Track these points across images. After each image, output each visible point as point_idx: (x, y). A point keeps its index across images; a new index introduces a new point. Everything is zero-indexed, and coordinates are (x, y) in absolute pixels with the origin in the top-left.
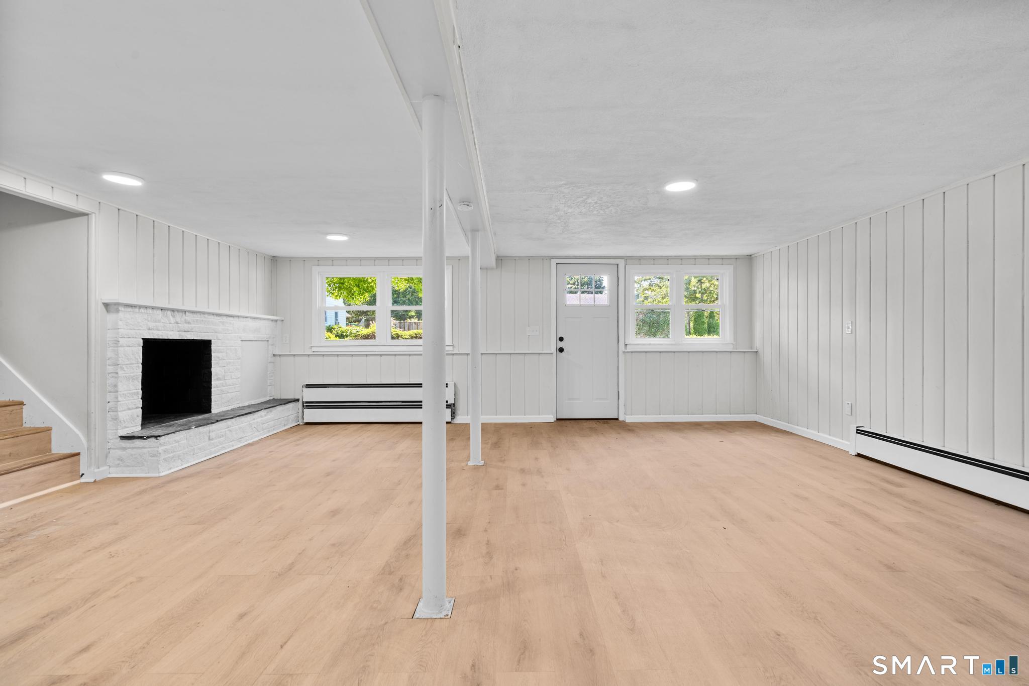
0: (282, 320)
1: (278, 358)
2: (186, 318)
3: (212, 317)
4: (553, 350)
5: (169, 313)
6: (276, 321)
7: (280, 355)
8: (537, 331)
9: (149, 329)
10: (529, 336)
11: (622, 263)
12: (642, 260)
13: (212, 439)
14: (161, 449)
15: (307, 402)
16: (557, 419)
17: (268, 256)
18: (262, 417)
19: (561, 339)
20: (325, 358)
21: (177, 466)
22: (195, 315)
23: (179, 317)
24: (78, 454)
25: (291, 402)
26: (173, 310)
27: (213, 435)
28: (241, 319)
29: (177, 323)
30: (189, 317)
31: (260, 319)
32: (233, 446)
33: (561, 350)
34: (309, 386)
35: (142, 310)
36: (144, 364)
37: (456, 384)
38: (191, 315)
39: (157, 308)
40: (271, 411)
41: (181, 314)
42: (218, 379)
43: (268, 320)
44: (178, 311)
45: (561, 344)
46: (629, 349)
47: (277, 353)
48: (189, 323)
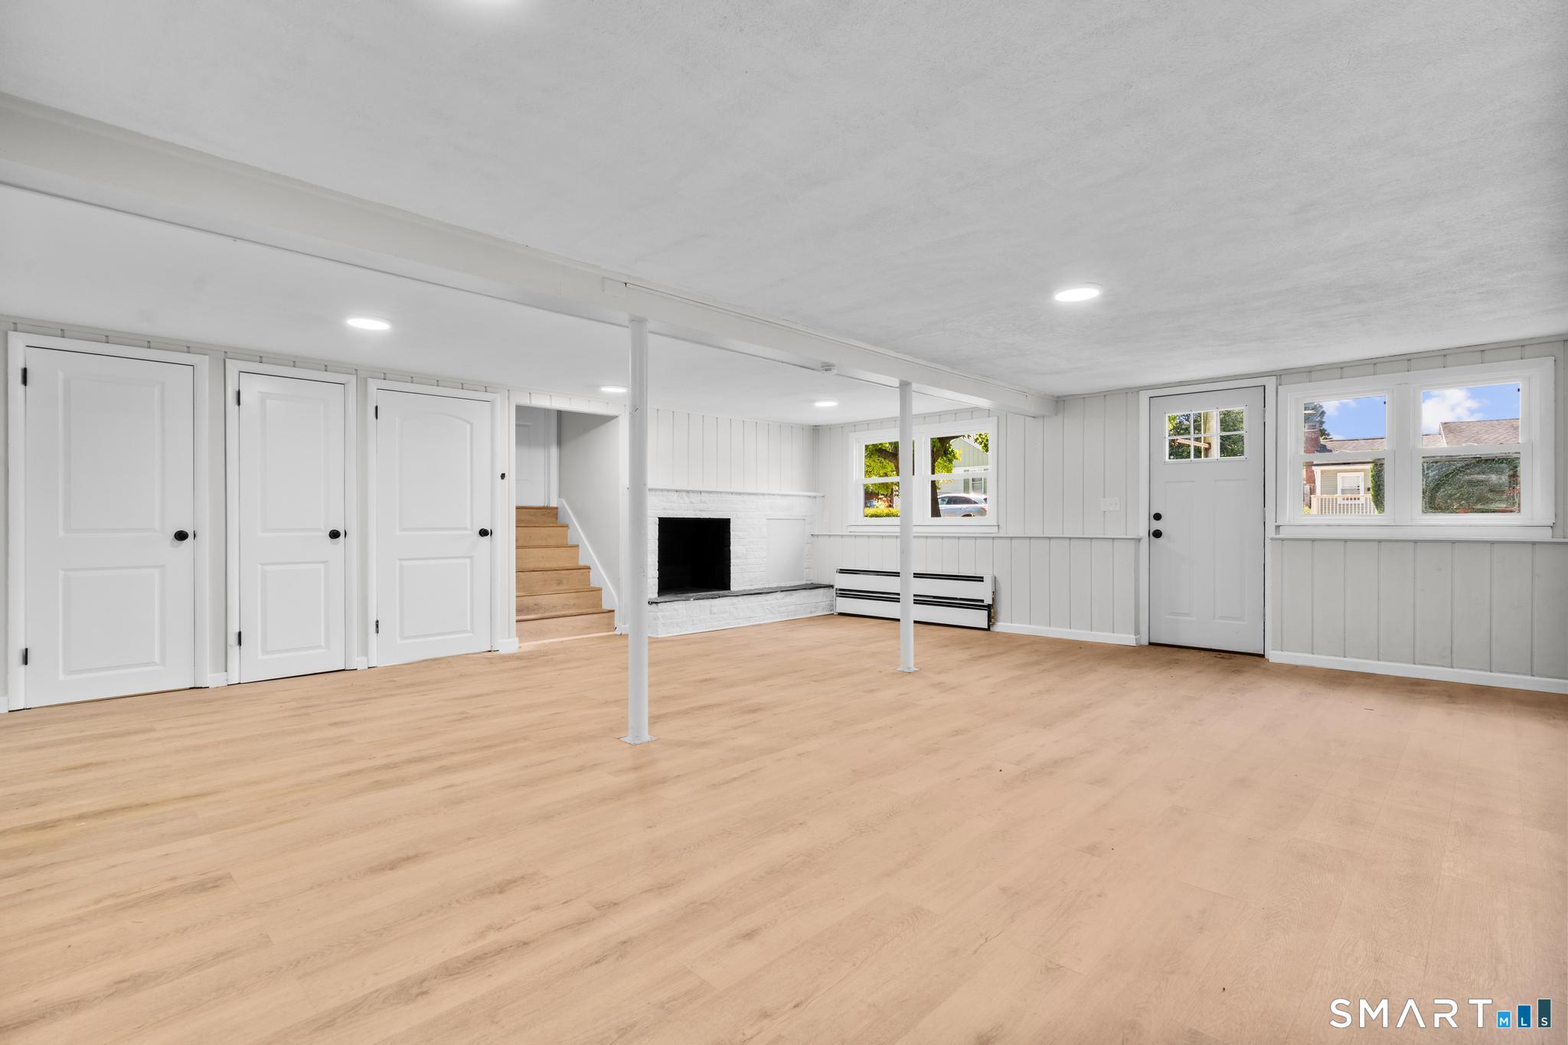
0: (823, 496)
1: (816, 538)
2: (703, 498)
3: (730, 496)
4: (1143, 532)
5: (684, 494)
6: (815, 497)
7: (818, 535)
8: (1116, 504)
9: (665, 509)
10: (1105, 512)
11: (1271, 383)
12: (1345, 369)
13: (714, 613)
14: (659, 614)
15: (840, 590)
16: (1151, 644)
17: (809, 426)
18: (777, 599)
19: (1158, 517)
20: (858, 539)
21: (675, 632)
22: (712, 495)
23: (694, 497)
24: (613, 611)
25: (821, 587)
26: (688, 492)
27: (715, 610)
28: (766, 497)
29: (692, 503)
30: (705, 497)
31: (792, 495)
32: (739, 624)
33: (1157, 534)
34: (842, 571)
35: (658, 493)
36: (660, 540)
37: (997, 578)
38: (707, 495)
39: (673, 491)
40: (791, 595)
41: (696, 494)
42: (739, 558)
43: (804, 496)
44: (693, 492)
45: (1157, 525)
46: (1284, 533)
47: (816, 533)
48: (704, 502)
